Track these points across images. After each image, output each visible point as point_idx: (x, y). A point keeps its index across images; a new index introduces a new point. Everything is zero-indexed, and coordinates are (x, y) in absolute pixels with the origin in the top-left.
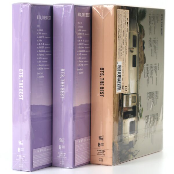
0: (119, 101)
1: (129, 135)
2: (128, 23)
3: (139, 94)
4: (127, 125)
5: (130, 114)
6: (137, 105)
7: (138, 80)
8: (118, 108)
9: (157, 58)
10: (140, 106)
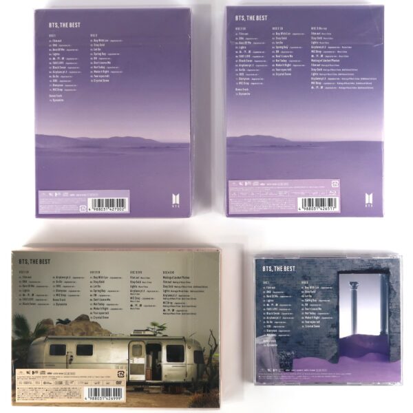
0: (135, 394)
1: (184, 363)
2: (33, 373)
3: (131, 335)
4: (170, 370)
5: (157, 361)
6: (146, 341)
7: (112, 339)
8: (146, 395)
9: (83, 278)
10: (147, 330)
